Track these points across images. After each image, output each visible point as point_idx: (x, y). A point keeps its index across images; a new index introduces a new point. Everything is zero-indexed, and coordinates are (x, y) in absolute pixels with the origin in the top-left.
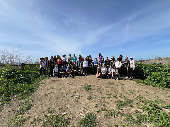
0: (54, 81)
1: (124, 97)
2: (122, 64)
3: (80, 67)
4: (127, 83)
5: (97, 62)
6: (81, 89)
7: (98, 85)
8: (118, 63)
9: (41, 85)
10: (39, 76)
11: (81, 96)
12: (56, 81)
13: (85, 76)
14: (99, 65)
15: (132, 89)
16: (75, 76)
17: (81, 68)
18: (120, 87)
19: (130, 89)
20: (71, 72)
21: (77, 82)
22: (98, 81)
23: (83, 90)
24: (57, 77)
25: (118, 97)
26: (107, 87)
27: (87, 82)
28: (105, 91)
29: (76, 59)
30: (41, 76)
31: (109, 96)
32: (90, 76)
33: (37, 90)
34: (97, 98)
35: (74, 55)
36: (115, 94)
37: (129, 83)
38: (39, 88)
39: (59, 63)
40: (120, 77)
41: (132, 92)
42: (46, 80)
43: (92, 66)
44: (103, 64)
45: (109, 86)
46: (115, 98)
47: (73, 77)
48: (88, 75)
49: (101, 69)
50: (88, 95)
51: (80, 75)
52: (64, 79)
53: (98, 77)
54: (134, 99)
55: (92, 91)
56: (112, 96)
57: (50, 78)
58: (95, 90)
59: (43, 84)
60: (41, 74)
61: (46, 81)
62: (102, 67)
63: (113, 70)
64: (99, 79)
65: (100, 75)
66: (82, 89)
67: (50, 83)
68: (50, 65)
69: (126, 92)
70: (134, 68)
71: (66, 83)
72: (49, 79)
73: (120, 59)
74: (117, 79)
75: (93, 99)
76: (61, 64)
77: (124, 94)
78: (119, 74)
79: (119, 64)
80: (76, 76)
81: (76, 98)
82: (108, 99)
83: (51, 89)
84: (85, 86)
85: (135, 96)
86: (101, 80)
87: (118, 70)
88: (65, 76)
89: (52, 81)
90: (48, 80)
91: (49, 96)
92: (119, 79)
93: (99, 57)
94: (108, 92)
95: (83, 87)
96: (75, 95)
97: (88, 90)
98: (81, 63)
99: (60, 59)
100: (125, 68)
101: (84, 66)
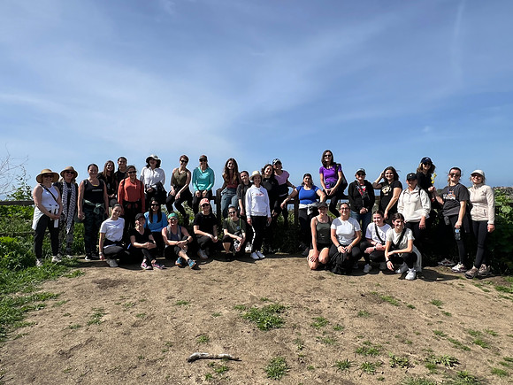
0: (104, 284)
1: (442, 365)
2: (434, 204)
3: (230, 219)
4: (456, 293)
5: (311, 194)
6: (233, 324)
7: (315, 306)
8: (414, 197)
9: (41, 307)
10: (29, 263)
11: (237, 360)
12: (114, 284)
13: (252, 261)
14: (324, 207)
15: (481, 326)
16: (204, 260)
17: (237, 222)
18: (422, 314)
19: (470, 323)
20: (188, 244)
21: (215, 290)
22: (314, 284)
23: (246, 328)
24: (120, 265)
25: (412, 361)
26: (360, 315)
27: (264, 293)
28: (349, 336)
29: (210, 180)
30: (38, 262)
31: (370, 359)
32: (276, 261)
33: (21, 331)
34: (311, 368)
35: (204, 160)
36: (398, 350)
37: (465, 295)
38: (29, 321)
39: (126, 198)
40: (423, 266)
41: (481, 340)
42: (62, 279)
43: (286, 213)
44: (343, 205)
45: (369, 308)
46: (398, 370)
47: (195, 268)
48: (268, 254)
49: (333, 227)
50: (267, 353)
51: (228, 258)
52: (151, 276)
53: (320, 266)
54: (489, 372)
55: (287, 333)
56: (386, 360)
57: (82, 270)
58: (303, 332)
59: (50, 302)
60: (40, 253)
61: (65, 285)
63: (390, 234)
64: (321, 278)
65: (329, 257)
66: (239, 324)
67: (82, 293)
68: (85, 206)
69: (453, 341)
70: (491, 222)
71: (159, 297)
72: (78, 274)
73: (422, 180)
74: (410, 275)
75: (295, 376)
76: (140, 203)
77: (443, 351)
78: (419, 254)
79: (418, 204)
80: (209, 260)
81: (209, 370)
82: (364, 376)
83: (90, 324)
84: (253, 310)
85: (497, 359)
86: (331, 280)
87: (414, 235)
88: (158, 263)
89: (95, 285)
90: (75, 281)
91: (78, 361)
92: (418, 275)
93: (322, 171)
94: (365, 340)
95: (244, 313)
96: (207, 355)
97: (269, 327)
98: (233, 200)
99: (134, 180)
100: (447, 223)
101: (247, 214)
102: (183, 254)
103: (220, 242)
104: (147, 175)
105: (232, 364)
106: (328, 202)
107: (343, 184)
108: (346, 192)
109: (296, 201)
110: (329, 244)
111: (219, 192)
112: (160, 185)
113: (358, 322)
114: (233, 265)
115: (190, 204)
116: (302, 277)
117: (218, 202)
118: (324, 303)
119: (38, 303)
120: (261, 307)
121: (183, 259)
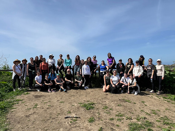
0: (37, 97)
1: (141, 119)
3: (77, 76)
5: (104, 67)
7: (104, 103)
8: (138, 68)
11: (79, 118)
12: (40, 96)
14: (108, 72)
15: (155, 109)
16: (69, 89)
17: (79, 77)
18: (138, 105)
19: (152, 108)
21: (72, 98)
22: (105, 96)
23: (82, 109)
25: (133, 118)
26: (118, 105)
27: (88, 99)
28: (114, 111)
29: (70, 62)
30: (14, 90)
31: (120, 118)
32: (92, 90)
33: (13, 110)
34: (102, 120)
35: (68, 56)
36: (129, 115)
38: (15, 107)
39: (42, 69)
40: (141, 90)
41: (155, 113)
42: (23, 95)
45: (121, 103)
46: (128, 121)
47: (66, 92)
49: (111, 78)
50: (89, 116)
51: (76, 88)
52: (51, 94)
53: (106, 91)
54: (155, 121)
55: (95, 110)
56: (125, 118)
58: (100, 110)
59: (20, 102)
61: (24, 97)
62: (113, 74)
64: (107, 95)
66: (80, 108)
67: (30, 99)
69: (146, 113)
70: (163, 76)
71: (55, 100)
75: (97, 122)
76: (47, 70)
77: (142, 115)
81: (71, 121)
83: (34, 108)
84: (84, 104)
85: (158, 118)
86: (110, 95)
89: (34, 97)
90: (27, 96)
93: (108, 60)
94: (119, 112)
95: (82, 105)
96: (71, 116)
97: (90, 109)
98: (78, 69)
99: (45, 63)
100: (148, 77)
101: (83, 74)
102: (62, 87)
103: (74, 83)
104: (49, 61)
105: (78, 119)
106: (110, 70)
107: (115, 64)
108: (116, 67)
109: (99, 70)
110: (110, 84)
111: (73, 66)
112: (54, 65)
113: (117, 107)
114: (78, 91)
115: (64, 71)
116: (101, 94)
117: (73, 70)
118: (107, 102)
119: (16, 102)
120: (87, 103)
121: (62, 89)
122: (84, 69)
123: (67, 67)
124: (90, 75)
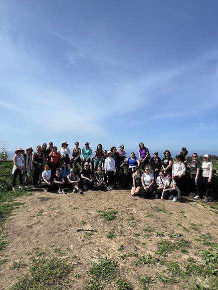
0: (43, 199)
1: (176, 237)
3: (98, 172)
4: (192, 208)
5: (134, 162)
7: (131, 212)
9: (17, 208)
11: (96, 231)
12: (47, 199)
14: (138, 168)
15: (197, 222)
18: (175, 216)
19: (194, 221)
21: (89, 203)
22: (132, 202)
26: (149, 216)
27: (110, 205)
29: (90, 153)
30: (13, 188)
33: (11, 217)
34: (124, 236)
35: (87, 144)
41: (195, 228)
42: (24, 196)
45: (153, 213)
46: (158, 237)
47: (81, 193)
48: (115, 188)
54: (194, 239)
55: (117, 222)
57: (33, 192)
58: (124, 222)
59: (21, 206)
61: (26, 199)
63: (166, 182)
64: (136, 200)
66: (98, 218)
67: (34, 203)
68: (34, 164)
70: (210, 178)
71: (66, 206)
72: (31, 194)
73: (182, 157)
75: (118, 238)
76: (58, 163)
77: (178, 231)
79: (180, 169)
81: (85, 235)
83: (38, 215)
84: (104, 213)
85: (199, 235)
86: (140, 200)
89: (39, 200)
90: (30, 197)
91: (35, 229)
92: (178, 200)
93: (140, 152)
94: (148, 226)
95: (101, 213)
96: (85, 229)
97: (110, 220)
98: (99, 163)
99: (56, 153)
101: (105, 170)
102: (76, 187)
104: (62, 151)
105: (94, 233)
110: (140, 185)
112: (67, 155)
114: (98, 192)
116: (127, 199)
118: (135, 210)
120: (108, 211)
121: (76, 189)
122: (107, 163)
123: (86, 159)
124: (115, 171)
